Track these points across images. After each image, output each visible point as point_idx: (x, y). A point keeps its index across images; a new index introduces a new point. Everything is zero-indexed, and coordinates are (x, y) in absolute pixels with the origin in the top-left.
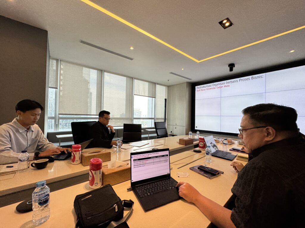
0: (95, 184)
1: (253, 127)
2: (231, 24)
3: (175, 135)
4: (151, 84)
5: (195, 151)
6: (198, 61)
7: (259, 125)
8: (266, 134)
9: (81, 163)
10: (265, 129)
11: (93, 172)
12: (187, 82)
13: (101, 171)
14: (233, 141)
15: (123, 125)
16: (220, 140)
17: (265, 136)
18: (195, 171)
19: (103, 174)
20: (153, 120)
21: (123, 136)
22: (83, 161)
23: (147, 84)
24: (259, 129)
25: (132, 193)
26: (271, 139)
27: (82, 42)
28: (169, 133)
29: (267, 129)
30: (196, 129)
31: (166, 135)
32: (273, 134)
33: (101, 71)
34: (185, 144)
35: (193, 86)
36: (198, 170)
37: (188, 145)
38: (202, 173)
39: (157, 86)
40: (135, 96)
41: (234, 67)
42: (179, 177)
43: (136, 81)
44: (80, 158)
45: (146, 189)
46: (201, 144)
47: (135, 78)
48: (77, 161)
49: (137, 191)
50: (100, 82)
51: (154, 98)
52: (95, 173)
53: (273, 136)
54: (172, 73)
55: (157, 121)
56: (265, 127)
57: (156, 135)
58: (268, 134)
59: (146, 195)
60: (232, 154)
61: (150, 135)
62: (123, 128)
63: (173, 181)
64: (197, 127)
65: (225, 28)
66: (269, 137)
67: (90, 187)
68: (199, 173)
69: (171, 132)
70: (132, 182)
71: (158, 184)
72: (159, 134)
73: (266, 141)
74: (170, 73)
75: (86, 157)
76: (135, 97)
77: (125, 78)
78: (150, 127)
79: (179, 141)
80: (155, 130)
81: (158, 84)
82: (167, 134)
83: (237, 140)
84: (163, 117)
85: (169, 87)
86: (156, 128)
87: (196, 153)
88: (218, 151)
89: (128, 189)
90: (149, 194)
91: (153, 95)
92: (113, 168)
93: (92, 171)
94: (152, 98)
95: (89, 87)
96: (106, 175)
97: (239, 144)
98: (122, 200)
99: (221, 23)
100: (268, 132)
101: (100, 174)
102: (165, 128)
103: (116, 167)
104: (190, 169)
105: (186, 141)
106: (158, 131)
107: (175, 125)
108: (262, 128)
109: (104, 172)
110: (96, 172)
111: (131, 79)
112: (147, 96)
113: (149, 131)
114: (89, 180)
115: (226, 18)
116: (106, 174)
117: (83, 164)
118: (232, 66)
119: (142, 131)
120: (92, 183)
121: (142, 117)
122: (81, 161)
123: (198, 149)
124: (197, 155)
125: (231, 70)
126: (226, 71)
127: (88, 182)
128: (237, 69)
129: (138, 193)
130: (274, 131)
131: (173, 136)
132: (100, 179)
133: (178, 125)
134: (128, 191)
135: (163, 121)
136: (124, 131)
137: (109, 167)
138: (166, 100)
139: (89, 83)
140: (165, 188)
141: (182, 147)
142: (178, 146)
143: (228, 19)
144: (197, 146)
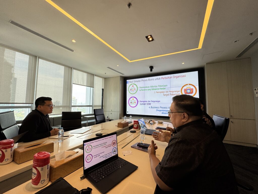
0: (42, 181)
1: (176, 111)
2: (153, 40)
3: (112, 120)
4: (90, 75)
5: (132, 132)
6: (130, 61)
7: (180, 111)
8: (183, 117)
9: (13, 161)
10: (183, 114)
11: (39, 169)
12: (120, 76)
13: (49, 165)
14: (155, 121)
15: (62, 113)
16: (146, 121)
17: (182, 119)
18: (135, 148)
19: (51, 168)
20: (91, 108)
21: (62, 123)
22: (16, 158)
23: (85, 75)
24: (179, 113)
25: (86, 180)
26: (185, 121)
27: (13, 22)
28: (106, 118)
29: (184, 114)
30: (127, 113)
31: (103, 121)
32: (187, 117)
33: (35, 57)
34: (122, 127)
35: (124, 80)
36: (138, 147)
37: (125, 128)
38: (141, 149)
39: (95, 77)
40: (73, 84)
41: (153, 68)
42: (124, 155)
43: (74, 72)
44: (11, 155)
45: (99, 173)
46: (135, 126)
47: (74, 69)
48: (7, 160)
49: (92, 177)
50: (33, 69)
51: (92, 88)
52: (42, 170)
53: (187, 118)
54: (109, 68)
55: (95, 108)
56: (183, 113)
57: (94, 120)
58: (184, 117)
59: (101, 178)
60: (156, 131)
61: (89, 121)
62: (61, 115)
63: (121, 160)
64: (128, 112)
65: (149, 41)
66: (185, 119)
67: (32, 187)
68: (139, 149)
69: (108, 117)
70: (85, 169)
71: (109, 165)
72: (98, 120)
73: (182, 122)
74: (108, 68)
75: (22, 153)
76: (74, 86)
77: (64, 67)
78: (88, 113)
79: (117, 125)
80: (94, 116)
81: (95, 75)
82: (105, 119)
83: (157, 120)
84: (100, 104)
85: (106, 79)
86: (95, 114)
87: (132, 133)
88: (147, 130)
89: (81, 178)
90: (103, 177)
91: (91, 85)
92: (63, 159)
93: (37, 168)
94: (90, 87)
95: (12, 72)
96: (55, 169)
97: (159, 123)
98: (79, 190)
99: (147, 37)
100: (184, 116)
101: (48, 169)
102: (103, 114)
103: (65, 157)
104: (132, 147)
105: (123, 124)
106: (97, 117)
107: (110, 111)
108: (181, 113)
109: (52, 166)
110: (43, 167)
111: (70, 69)
112: (85, 86)
113: (87, 118)
114: (32, 179)
115: (150, 35)
116: (55, 167)
117: (18, 162)
118: (151, 68)
119: (82, 118)
120: (36, 182)
121: (78, 104)
122: (13, 159)
123: (133, 130)
124: (134, 135)
125: (151, 70)
126: (148, 71)
127: (31, 181)
128: (155, 70)
129: (92, 179)
130: (187, 115)
131: (110, 120)
132: (48, 174)
133: (113, 111)
134: (81, 180)
135: (100, 108)
136: (62, 120)
137: (57, 159)
138: (103, 89)
139: (13, 67)
140: (116, 167)
141: (121, 129)
142: (117, 129)
143: (151, 36)
144: (132, 127)
